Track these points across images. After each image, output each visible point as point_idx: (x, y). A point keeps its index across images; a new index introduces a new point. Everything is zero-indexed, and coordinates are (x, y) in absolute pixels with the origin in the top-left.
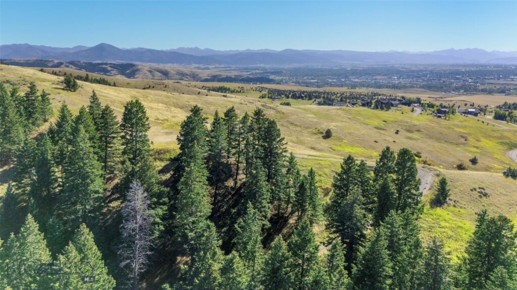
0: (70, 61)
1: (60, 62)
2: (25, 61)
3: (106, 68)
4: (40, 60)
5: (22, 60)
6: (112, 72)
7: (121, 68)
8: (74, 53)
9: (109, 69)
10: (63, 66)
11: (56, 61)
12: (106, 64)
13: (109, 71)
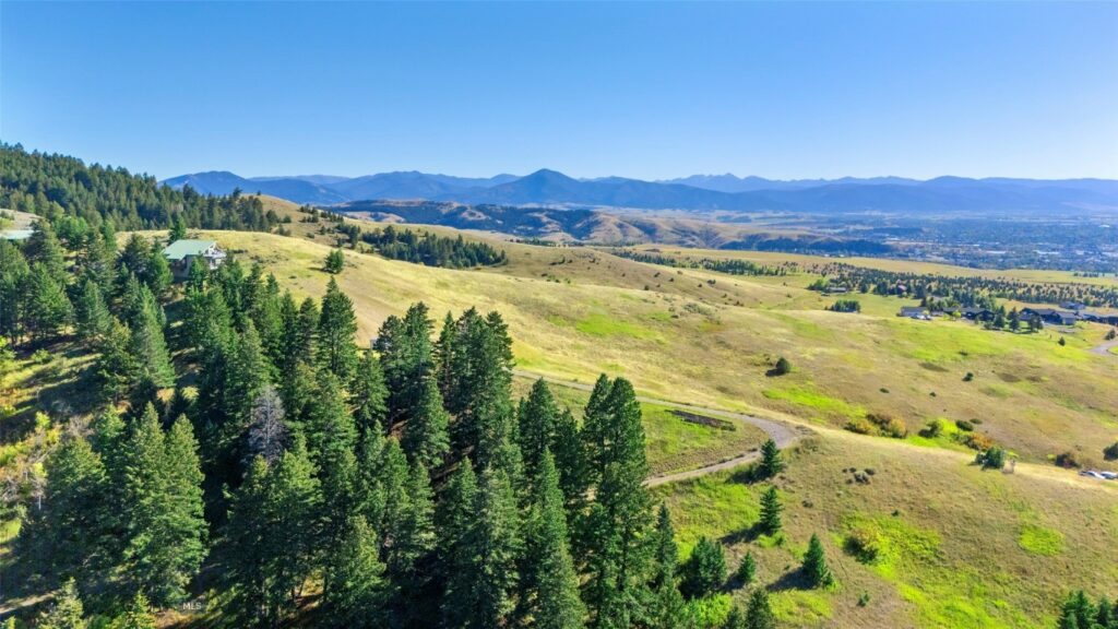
0: (478, 204)
1: (461, 207)
2: (406, 203)
3: (539, 219)
4: (430, 203)
5: (401, 201)
6: (549, 226)
7: (566, 219)
8: (493, 188)
9: (545, 219)
10: (465, 214)
11: (456, 205)
12: (540, 210)
13: (543, 225)
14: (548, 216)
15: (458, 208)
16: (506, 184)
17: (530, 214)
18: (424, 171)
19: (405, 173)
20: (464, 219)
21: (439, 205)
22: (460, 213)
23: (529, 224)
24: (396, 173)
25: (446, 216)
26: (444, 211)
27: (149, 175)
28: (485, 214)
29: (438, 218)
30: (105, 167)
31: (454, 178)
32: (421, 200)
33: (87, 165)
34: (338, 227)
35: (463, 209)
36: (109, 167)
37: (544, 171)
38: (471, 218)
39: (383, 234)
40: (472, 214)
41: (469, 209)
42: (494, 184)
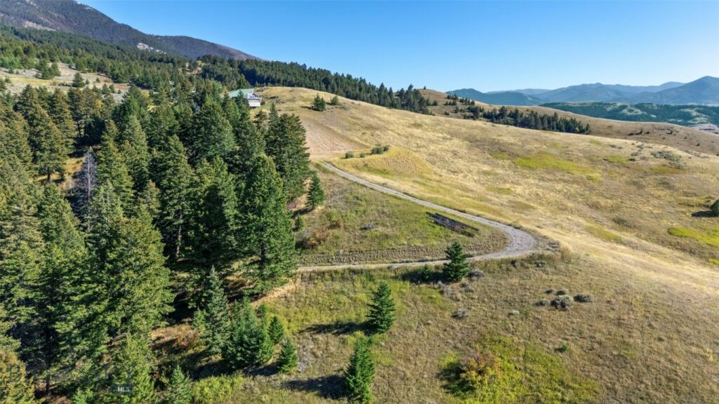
0: (636, 103)
1: (623, 106)
3: (689, 113)
4: (599, 104)
5: (577, 103)
6: (698, 119)
7: (714, 113)
8: (658, 93)
9: (694, 113)
10: (625, 111)
11: (619, 104)
12: (692, 107)
13: (691, 117)
14: (698, 111)
15: (620, 106)
16: (670, 89)
17: (682, 110)
18: (604, 83)
19: (591, 85)
20: (623, 114)
21: (605, 104)
22: (621, 110)
23: (679, 117)
24: (584, 86)
25: (610, 112)
26: (609, 109)
27: (363, 78)
28: (642, 110)
29: (604, 114)
30: (341, 75)
31: (628, 87)
32: (592, 101)
33: (333, 74)
34: (469, 109)
35: (624, 107)
36: (343, 74)
37: (707, 78)
38: (629, 114)
39: (498, 112)
40: (631, 111)
41: (629, 107)
42: (660, 90)
